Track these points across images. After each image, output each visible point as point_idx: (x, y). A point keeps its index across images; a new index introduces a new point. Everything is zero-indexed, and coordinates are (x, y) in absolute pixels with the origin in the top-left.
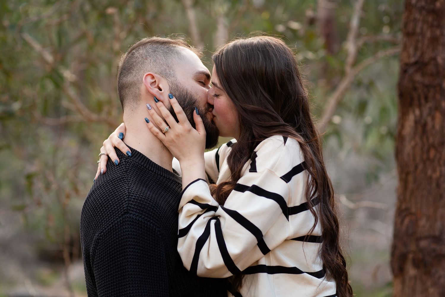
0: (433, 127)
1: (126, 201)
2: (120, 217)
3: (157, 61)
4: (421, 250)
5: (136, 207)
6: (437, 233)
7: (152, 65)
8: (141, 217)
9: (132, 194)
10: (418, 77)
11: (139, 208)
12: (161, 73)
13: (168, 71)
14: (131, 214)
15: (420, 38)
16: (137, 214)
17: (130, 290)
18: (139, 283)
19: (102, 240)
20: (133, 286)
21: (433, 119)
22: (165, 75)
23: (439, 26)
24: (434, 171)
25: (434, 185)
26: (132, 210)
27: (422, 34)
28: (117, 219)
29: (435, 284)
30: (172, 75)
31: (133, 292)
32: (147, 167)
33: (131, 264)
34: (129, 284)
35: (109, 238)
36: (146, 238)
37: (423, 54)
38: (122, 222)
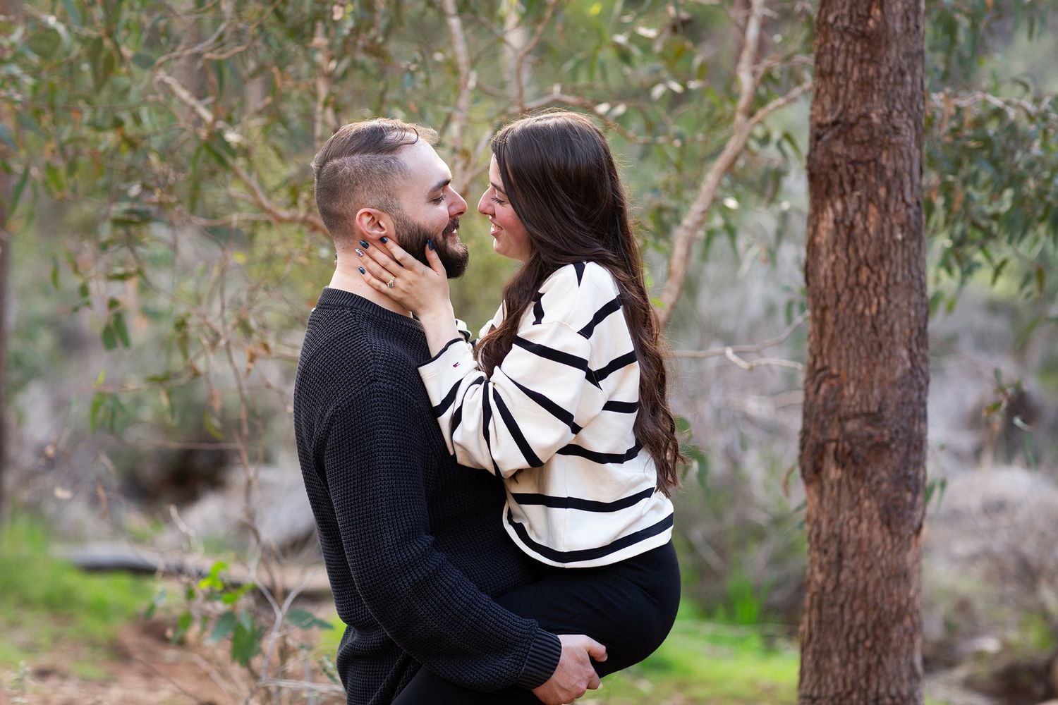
0: (866, 230)
1: (371, 364)
2: (365, 386)
3: (374, 188)
4: (848, 437)
5: (386, 372)
6: (874, 408)
7: (366, 195)
8: (394, 385)
9: (378, 353)
10: (839, 148)
11: (390, 373)
12: (380, 207)
13: (389, 201)
14: (380, 381)
15: (841, 81)
16: (389, 381)
17: (380, 484)
18: (393, 474)
19: (339, 417)
20: (384, 480)
21: (865, 217)
22: (385, 209)
23: (872, 61)
24: (868, 304)
25: (868, 328)
26: (381, 377)
27: (845, 74)
28: (361, 388)
29: (872, 493)
30: (396, 206)
31: (385, 488)
32: (381, 317)
33: (382, 450)
34: (380, 476)
35: (351, 414)
36: (402, 413)
37: (846, 108)
38: (368, 393)
